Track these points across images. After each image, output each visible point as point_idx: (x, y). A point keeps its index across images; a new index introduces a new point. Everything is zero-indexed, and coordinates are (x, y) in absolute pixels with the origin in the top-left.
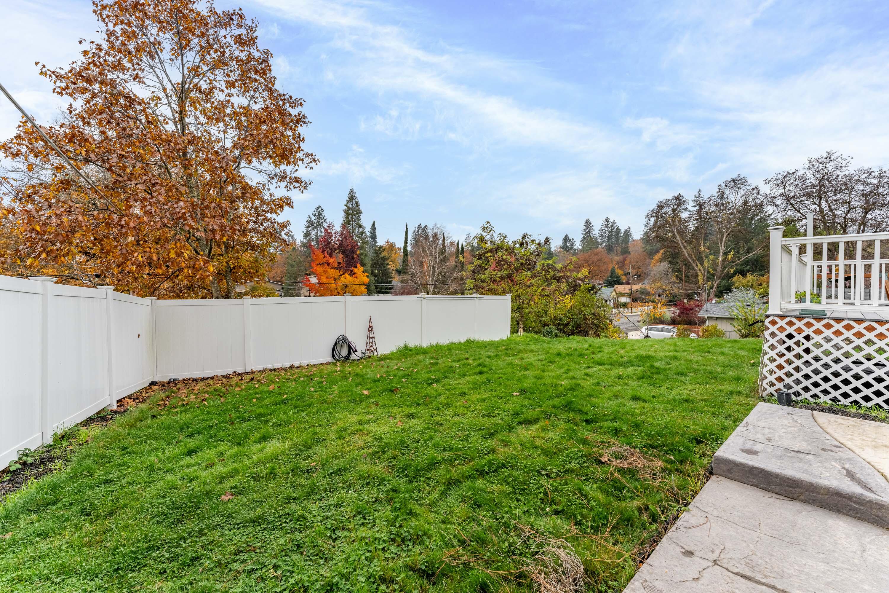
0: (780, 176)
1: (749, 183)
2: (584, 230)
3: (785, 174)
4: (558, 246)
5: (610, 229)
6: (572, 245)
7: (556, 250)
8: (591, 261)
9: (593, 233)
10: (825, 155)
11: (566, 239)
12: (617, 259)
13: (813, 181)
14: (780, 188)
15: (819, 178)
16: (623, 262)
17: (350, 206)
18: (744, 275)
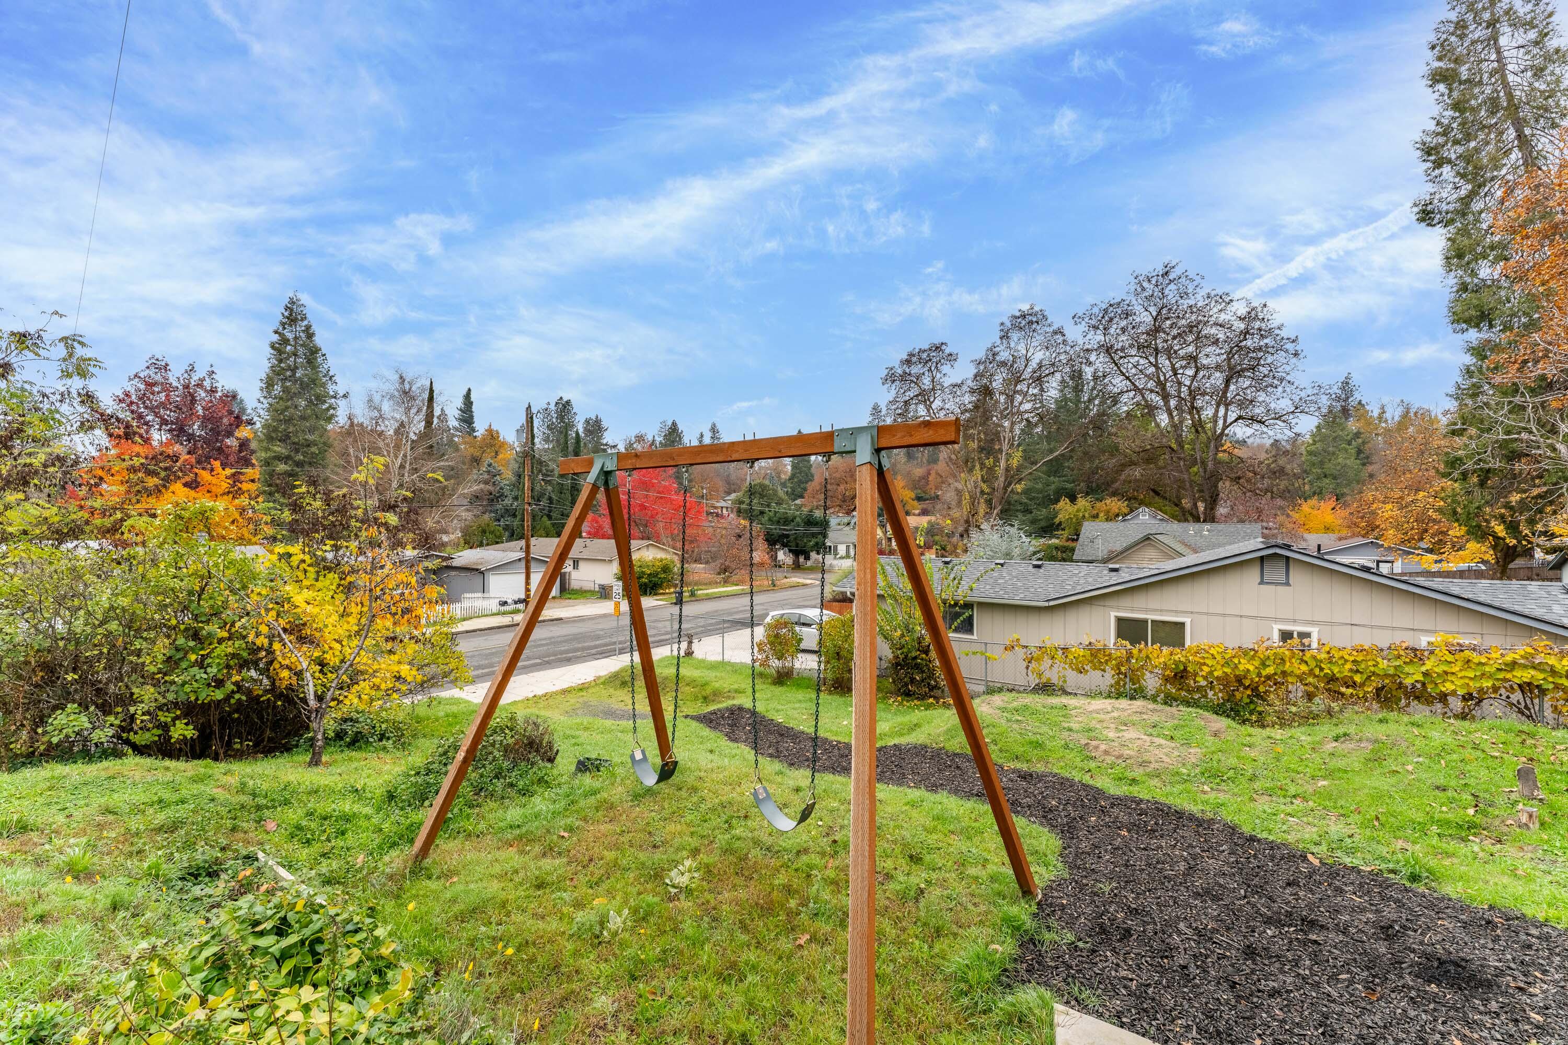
0: (1096, 310)
3: (1106, 305)
12: (918, 472)
13: (1145, 318)
14: (1099, 332)
15: (1154, 314)
16: (925, 478)
17: (290, 336)
18: (1073, 499)
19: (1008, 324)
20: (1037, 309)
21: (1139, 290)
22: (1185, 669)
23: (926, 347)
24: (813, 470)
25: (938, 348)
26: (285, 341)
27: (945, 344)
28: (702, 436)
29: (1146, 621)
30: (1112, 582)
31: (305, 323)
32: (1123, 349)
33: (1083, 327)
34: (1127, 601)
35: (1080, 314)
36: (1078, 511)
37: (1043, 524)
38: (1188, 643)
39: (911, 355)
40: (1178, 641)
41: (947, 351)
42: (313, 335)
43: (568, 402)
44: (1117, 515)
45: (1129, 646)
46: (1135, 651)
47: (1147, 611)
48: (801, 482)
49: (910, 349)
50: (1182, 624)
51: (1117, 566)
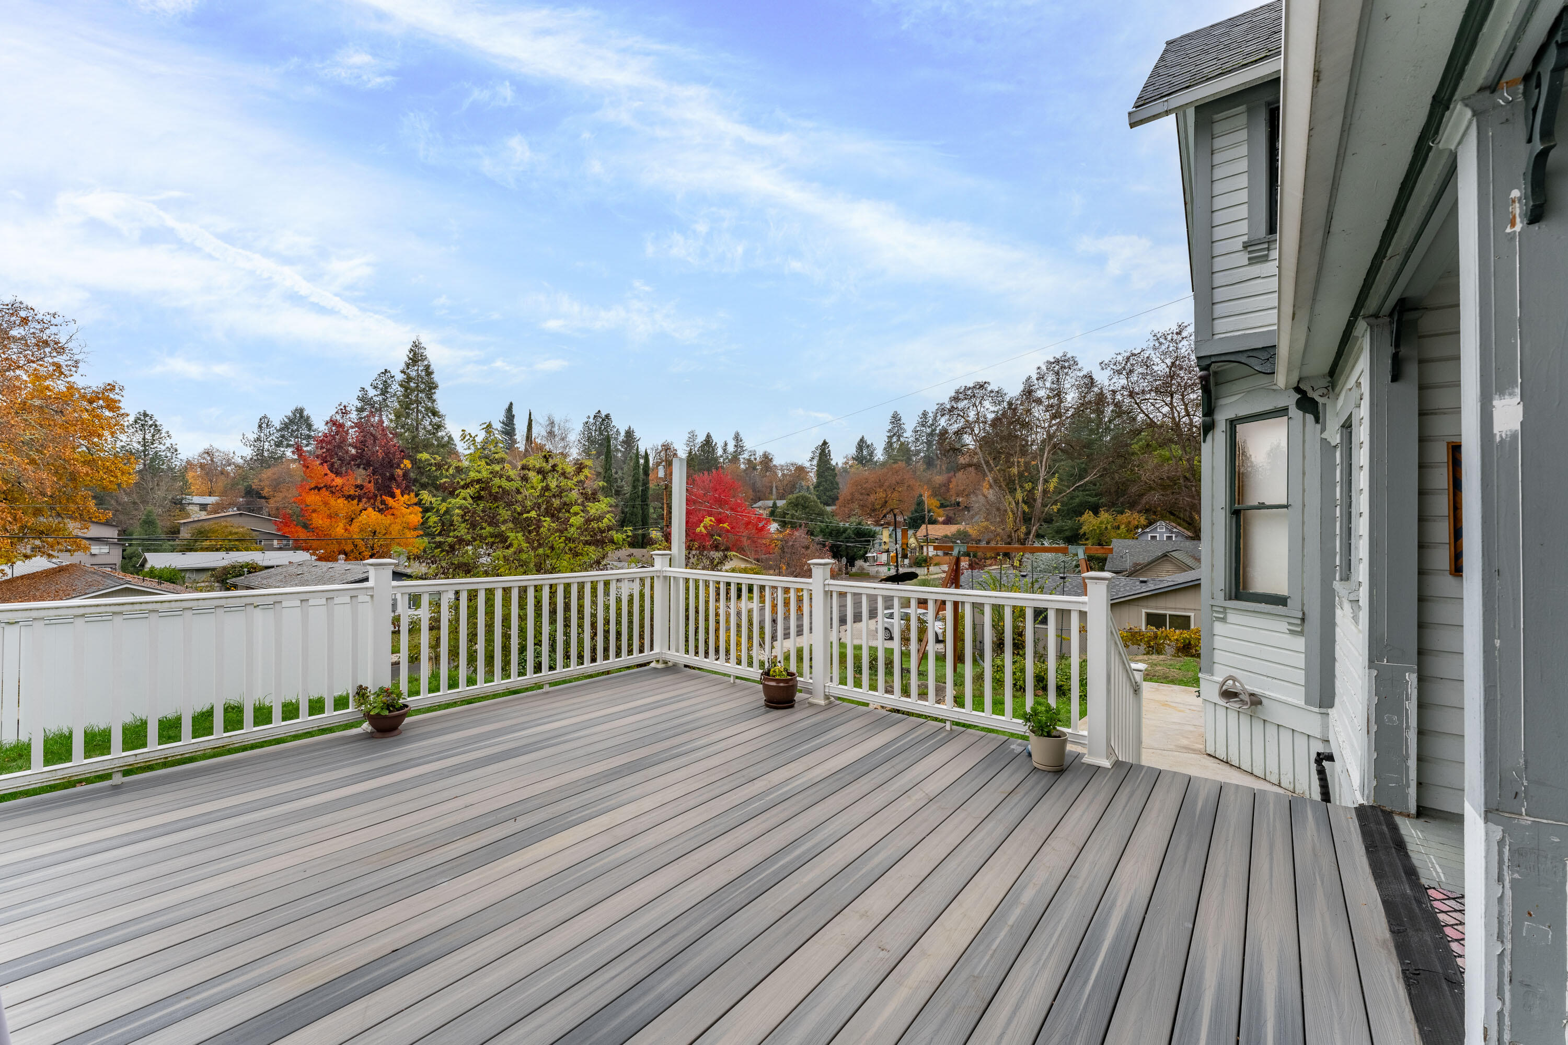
0: (1120, 358)
1: (1079, 366)
2: (890, 431)
3: (1128, 354)
4: (850, 456)
5: (929, 430)
6: (871, 454)
7: (846, 463)
8: (887, 484)
9: (905, 435)
10: (1175, 329)
11: (862, 444)
12: (939, 479)
13: (1161, 368)
14: (1122, 376)
15: (1169, 364)
16: (946, 485)
17: (413, 374)
18: (1096, 513)
19: (1044, 368)
20: (1069, 356)
21: (1157, 345)
22: (1190, 642)
23: (971, 385)
24: (838, 479)
25: (982, 386)
26: (409, 379)
27: (989, 383)
28: (726, 444)
29: (1165, 615)
30: (1143, 590)
31: (426, 363)
32: (1143, 392)
33: (1108, 372)
34: (1152, 603)
35: (1106, 362)
36: (1101, 523)
37: (1068, 534)
38: (1192, 627)
39: (957, 392)
40: (1187, 627)
41: (989, 389)
42: (432, 373)
43: (607, 416)
44: (1137, 527)
45: (1155, 630)
46: (1159, 633)
47: (1166, 609)
48: (826, 490)
49: (958, 388)
50: (1189, 617)
51: (1145, 579)
